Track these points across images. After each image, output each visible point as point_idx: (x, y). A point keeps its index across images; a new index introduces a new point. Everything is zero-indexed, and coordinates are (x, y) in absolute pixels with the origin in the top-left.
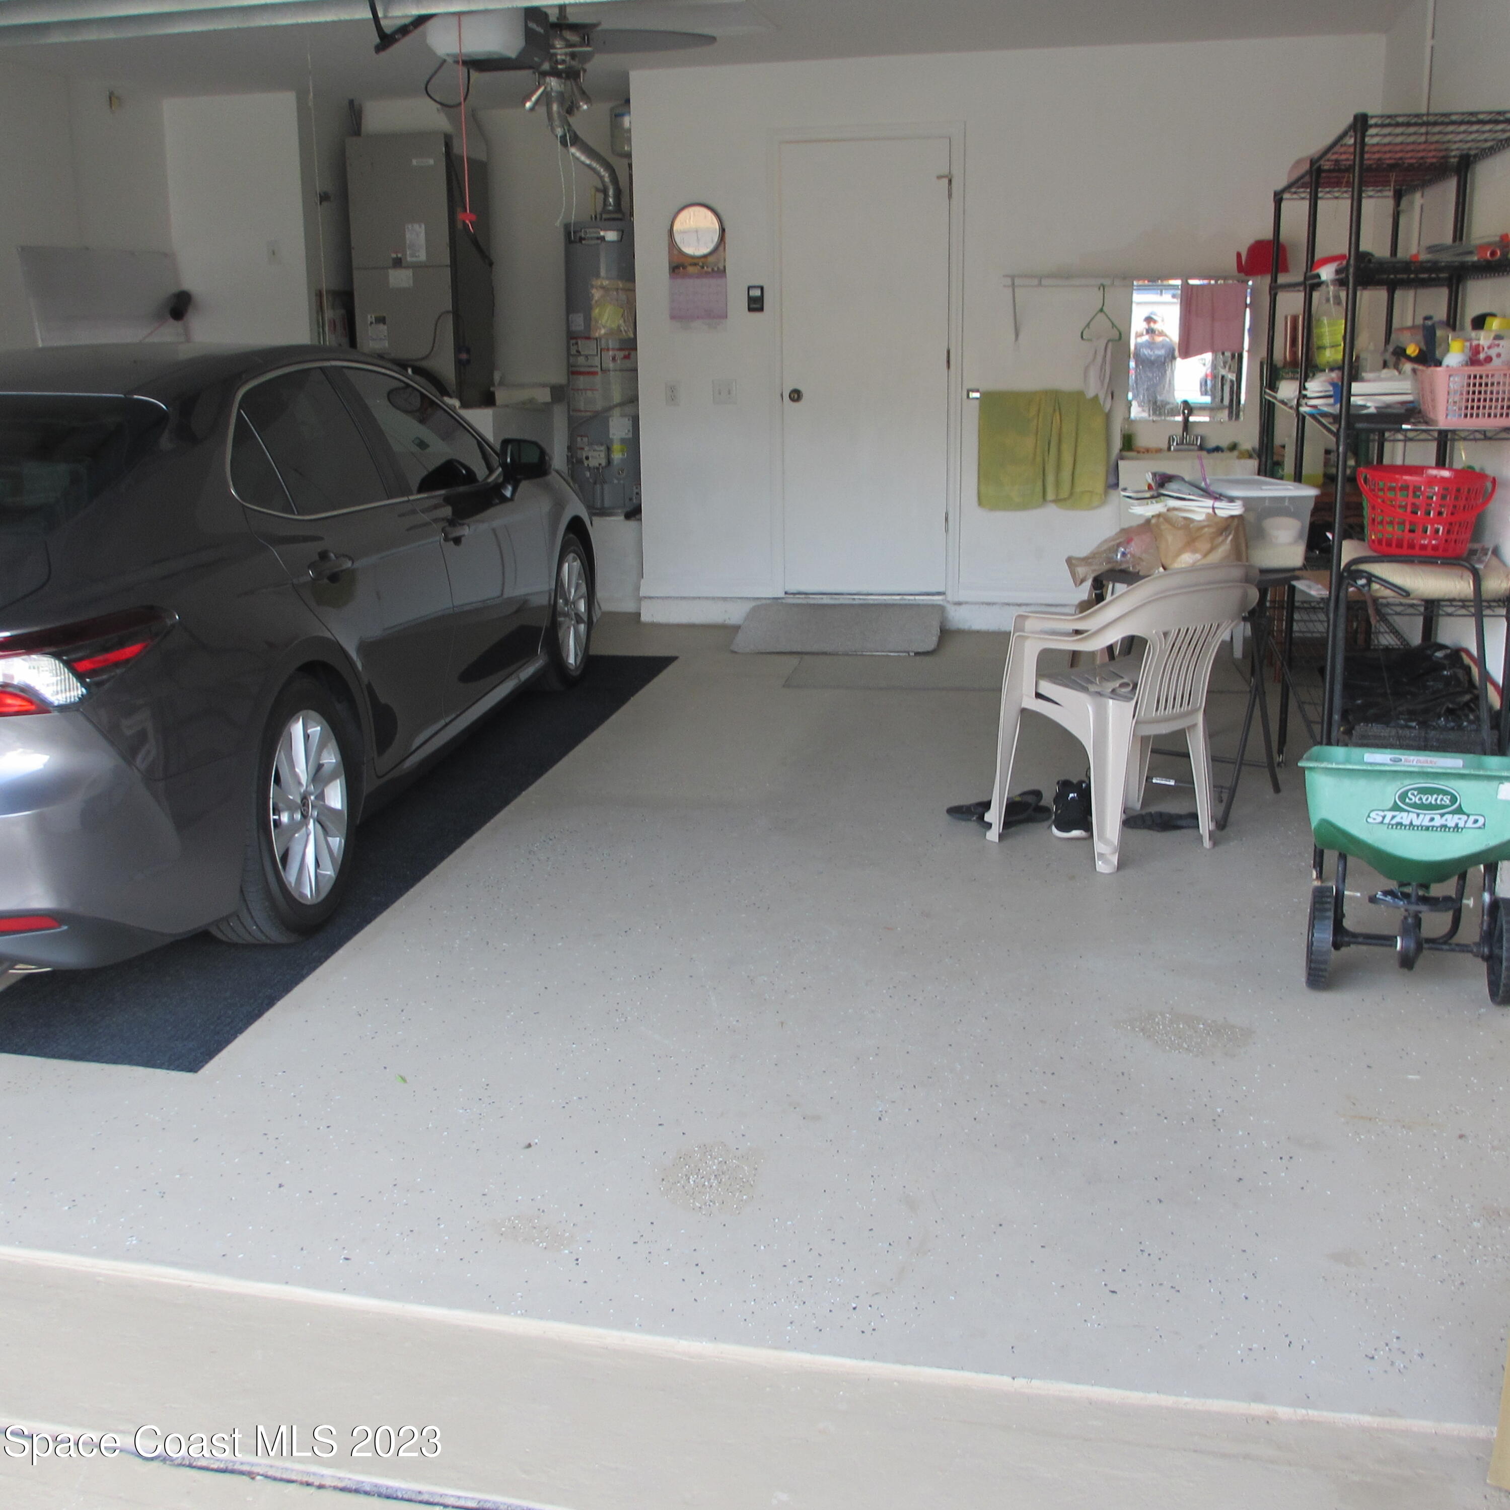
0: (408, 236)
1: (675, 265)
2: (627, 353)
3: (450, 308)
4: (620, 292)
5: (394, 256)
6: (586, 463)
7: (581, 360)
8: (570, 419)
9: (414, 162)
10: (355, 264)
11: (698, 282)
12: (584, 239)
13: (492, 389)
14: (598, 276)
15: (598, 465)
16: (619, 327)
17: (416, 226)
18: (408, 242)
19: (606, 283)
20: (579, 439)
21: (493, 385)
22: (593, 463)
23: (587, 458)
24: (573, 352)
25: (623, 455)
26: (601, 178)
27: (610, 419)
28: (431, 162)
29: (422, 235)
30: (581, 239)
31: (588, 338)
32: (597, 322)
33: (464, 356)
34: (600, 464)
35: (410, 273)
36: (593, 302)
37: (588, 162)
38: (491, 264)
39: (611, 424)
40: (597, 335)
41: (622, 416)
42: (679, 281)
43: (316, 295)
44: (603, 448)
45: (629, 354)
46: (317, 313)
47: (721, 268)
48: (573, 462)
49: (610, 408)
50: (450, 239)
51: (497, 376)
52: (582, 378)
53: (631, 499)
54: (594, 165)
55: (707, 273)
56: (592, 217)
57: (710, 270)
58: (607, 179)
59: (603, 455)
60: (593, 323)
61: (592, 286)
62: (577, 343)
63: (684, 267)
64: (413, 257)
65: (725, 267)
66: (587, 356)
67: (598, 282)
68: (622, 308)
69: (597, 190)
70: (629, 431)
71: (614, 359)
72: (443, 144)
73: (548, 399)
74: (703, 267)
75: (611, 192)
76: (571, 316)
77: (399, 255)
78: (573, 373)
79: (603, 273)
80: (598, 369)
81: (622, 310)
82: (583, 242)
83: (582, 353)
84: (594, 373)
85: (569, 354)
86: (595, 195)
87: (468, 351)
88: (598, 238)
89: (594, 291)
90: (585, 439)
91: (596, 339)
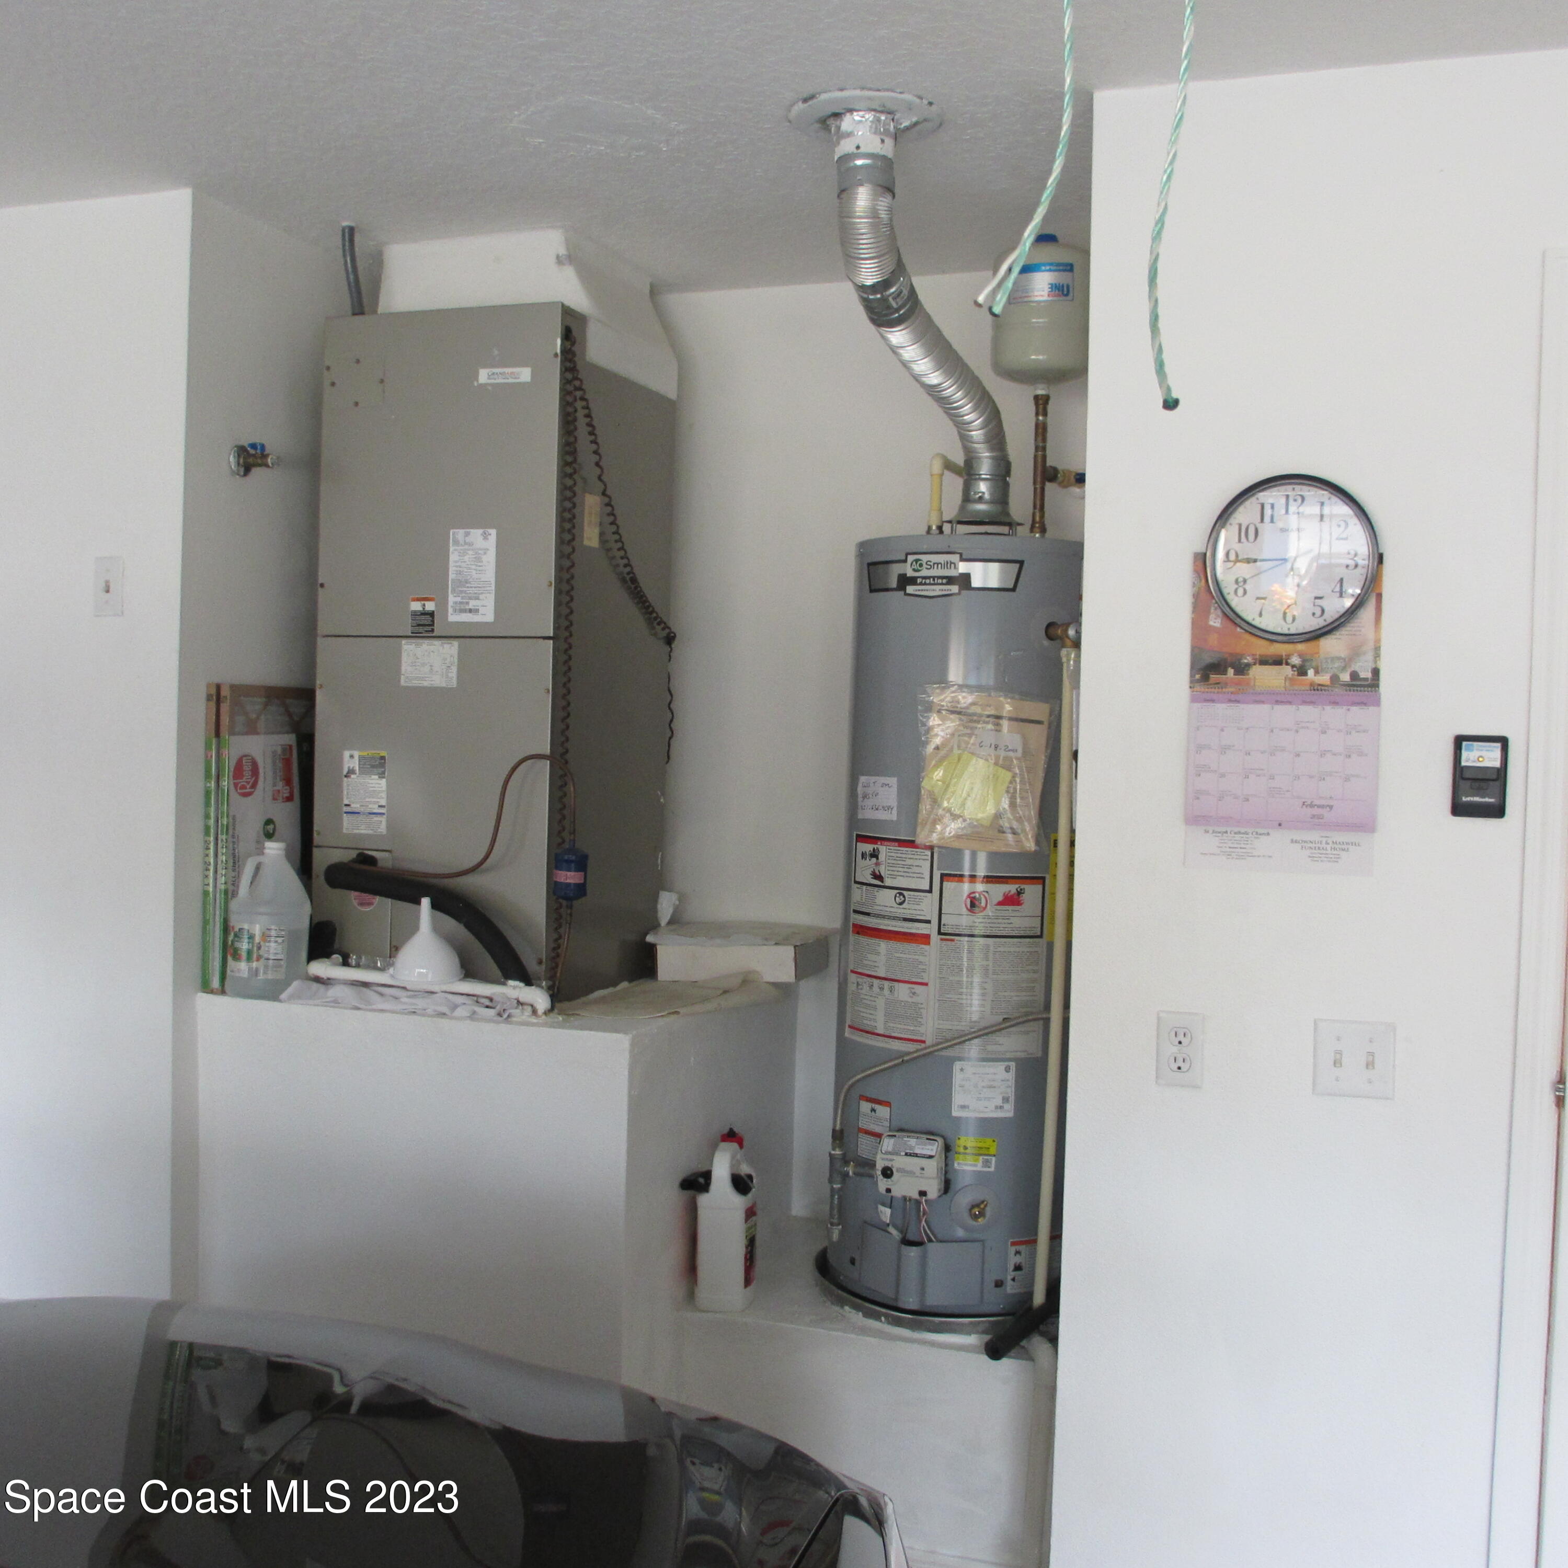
0: (453, 557)
1: (1208, 659)
2: (1012, 888)
3: (547, 750)
4: (1005, 724)
5: (416, 606)
6: (883, 1184)
7: (885, 900)
8: (844, 1048)
9: (484, 376)
10: (323, 627)
11: (1285, 714)
12: (913, 581)
13: (650, 939)
14: (943, 682)
15: (915, 1195)
16: (998, 816)
17: (476, 534)
18: (452, 576)
19: (966, 699)
20: (865, 1107)
21: (654, 926)
22: (903, 1187)
23: (887, 1173)
24: (864, 872)
25: (986, 1163)
26: (961, 427)
27: (957, 1066)
28: (525, 374)
29: (490, 559)
30: (905, 581)
31: (911, 844)
32: (935, 802)
33: (570, 877)
34: (923, 1193)
35: (451, 650)
36: (930, 748)
37: (934, 378)
38: (670, 640)
39: (958, 1077)
40: (934, 839)
41: (988, 1059)
42: (1221, 709)
43: (209, 698)
44: (933, 1148)
45: (1020, 893)
46: (208, 747)
47: (1366, 674)
48: (846, 1175)
49: (962, 1039)
50: (559, 569)
51: (666, 904)
52: (883, 946)
53: (999, 1284)
54: (951, 390)
55: (1316, 688)
56: (930, 528)
57: (1324, 679)
58: (977, 434)
59: (932, 1167)
60: (925, 807)
61: (929, 708)
62: (875, 855)
63: (1241, 669)
64: (463, 611)
65: (1376, 672)
66: (900, 891)
67: (942, 698)
68: (1008, 768)
69: (949, 466)
70: (1005, 1100)
71: (973, 904)
72: (558, 330)
73: (787, 974)
74: (1302, 671)
75: (985, 468)
76: (863, 779)
77: (430, 606)
78: (861, 930)
79: (955, 673)
80: (932, 929)
81: (1008, 776)
82: (910, 589)
83: (888, 882)
84: (925, 939)
85: (851, 880)
86: (942, 475)
87: (581, 864)
88: (950, 580)
89: (934, 720)
90: (883, 1111)
91: (931, 848)
